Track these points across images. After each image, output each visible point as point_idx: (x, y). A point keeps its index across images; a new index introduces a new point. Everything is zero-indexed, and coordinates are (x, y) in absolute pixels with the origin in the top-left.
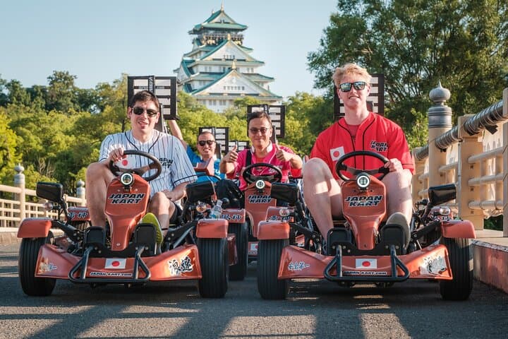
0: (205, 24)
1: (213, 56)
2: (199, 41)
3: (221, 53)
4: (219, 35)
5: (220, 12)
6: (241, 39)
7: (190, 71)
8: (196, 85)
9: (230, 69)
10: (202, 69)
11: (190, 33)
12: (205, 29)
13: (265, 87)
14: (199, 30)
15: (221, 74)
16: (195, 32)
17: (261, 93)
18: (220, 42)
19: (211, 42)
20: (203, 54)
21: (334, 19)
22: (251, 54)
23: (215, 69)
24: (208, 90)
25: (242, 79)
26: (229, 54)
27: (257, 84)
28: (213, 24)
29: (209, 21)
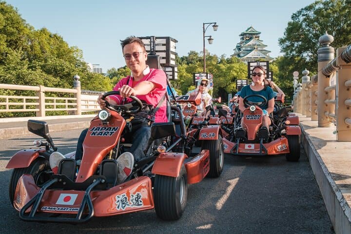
0: (245, 32)
1: (248, 44)
2: (243, 38)
3: (251, 42)
4: (250, 36)
5: (251, 28)
6: (258, 37)
7: (240, 49)
8: (242, 55)
9: (254, 48)
10: (244, 49)
11: (240, 36)
12: (245, 34)
13: (268, 55)
14: (243, 35)
15: (251, 51)
16: (241, 35)
17: (266, 57)
18: (251, 38)
19: (248, 38)
20: (244, 43)
21: (289, 24)
22: (262, 43)
23: (249, 49)
24: (246, 57)
25: (259, 52)
26: (254, 43)
27: (264, 54)
28: (248, 32)
29: (247, 31)
